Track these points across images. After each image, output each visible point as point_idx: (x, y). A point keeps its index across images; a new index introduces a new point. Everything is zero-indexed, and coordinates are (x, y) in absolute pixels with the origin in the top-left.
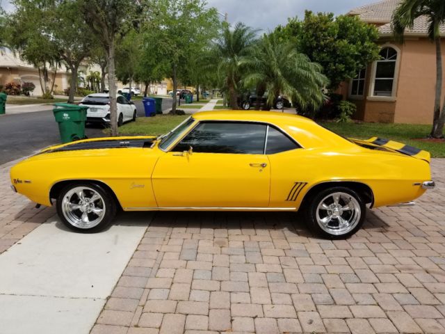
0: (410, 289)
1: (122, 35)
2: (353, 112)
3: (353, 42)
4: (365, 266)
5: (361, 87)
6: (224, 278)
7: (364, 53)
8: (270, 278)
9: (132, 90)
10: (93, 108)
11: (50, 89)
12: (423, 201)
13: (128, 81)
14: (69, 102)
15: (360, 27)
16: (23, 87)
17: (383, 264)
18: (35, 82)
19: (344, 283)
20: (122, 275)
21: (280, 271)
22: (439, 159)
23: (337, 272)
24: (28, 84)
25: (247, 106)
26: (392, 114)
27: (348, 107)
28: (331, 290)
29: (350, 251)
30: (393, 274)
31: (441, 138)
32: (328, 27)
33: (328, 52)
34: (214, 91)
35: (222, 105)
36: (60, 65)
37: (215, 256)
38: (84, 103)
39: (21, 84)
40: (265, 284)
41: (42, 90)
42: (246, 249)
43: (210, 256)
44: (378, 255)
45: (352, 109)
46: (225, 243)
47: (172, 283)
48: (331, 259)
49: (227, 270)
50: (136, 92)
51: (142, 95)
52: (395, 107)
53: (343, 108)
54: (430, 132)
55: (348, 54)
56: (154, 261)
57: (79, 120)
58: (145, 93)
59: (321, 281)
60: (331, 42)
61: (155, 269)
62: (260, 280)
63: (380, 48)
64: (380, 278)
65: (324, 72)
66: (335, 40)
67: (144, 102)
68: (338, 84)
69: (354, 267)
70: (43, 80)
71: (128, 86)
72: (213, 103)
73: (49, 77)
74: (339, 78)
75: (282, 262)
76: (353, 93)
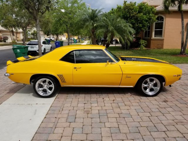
0: (184, 135)
1: (43, 14)
2: (146, 44)
3: (145, 14)
4: (159, 122)
5: (149, 34)
6: (89, 132)
7: (150, 19)
8: (112, 131)
9: (51, 38)
10: (32, 47)
11: (15, 39)
12: (182, 85)
13: (49, 35)
14: (23, 44)
15: (148, 8)
16: (3, 39)
17: (168, 120)
18: (8, 36)
19: (150, 132)
20: (36, 133)
21: (117, 126)
22: (185, 64)
23: (146, 125)
24: (5, 37)
25: (100, 44)
26: (162, 45)
27: (143, 42)
28: (143, 136)
29: (151, 113)
30: (174, 125)
31: (185, 55)
32: (134, 8)
33: (134, 19)
34: (86, 38)
35: (90, 43)
36: (19, 29)
37: (85, 119)
38: (28, 45)
39: (2, 37)
40: (110, 135)
41: (12, 39)
42: (100, 114)
43: (82, 119)
44: (165, 115)
45: (145, 43)
46: (89, 112)
47: (62, 137)
48: (142, 118)
49: (90, 127)
50: (53, 39)
51: (55, 40)
52: (163, 42)
53: (141, 43)
54: (180, 52)
55: (143, 19)
56: (54, 123)
57: (24, 52)
58: (57, 39)
59: (138, 131)
60: (135, 14)
61: (54, 128)
62: (107, 132)
63: (156, 16)
64: (167, 128)
65: (133, 28)
66: (137, 14)
67: (55, 43)
68: (139, 32)
69: (154, 122)
70: (12, 35)
71: (49, 37)
72: (86, 42)
73: (15, 34)
74: (140, 30)
75: (118, 120)
76: (145, 36)
